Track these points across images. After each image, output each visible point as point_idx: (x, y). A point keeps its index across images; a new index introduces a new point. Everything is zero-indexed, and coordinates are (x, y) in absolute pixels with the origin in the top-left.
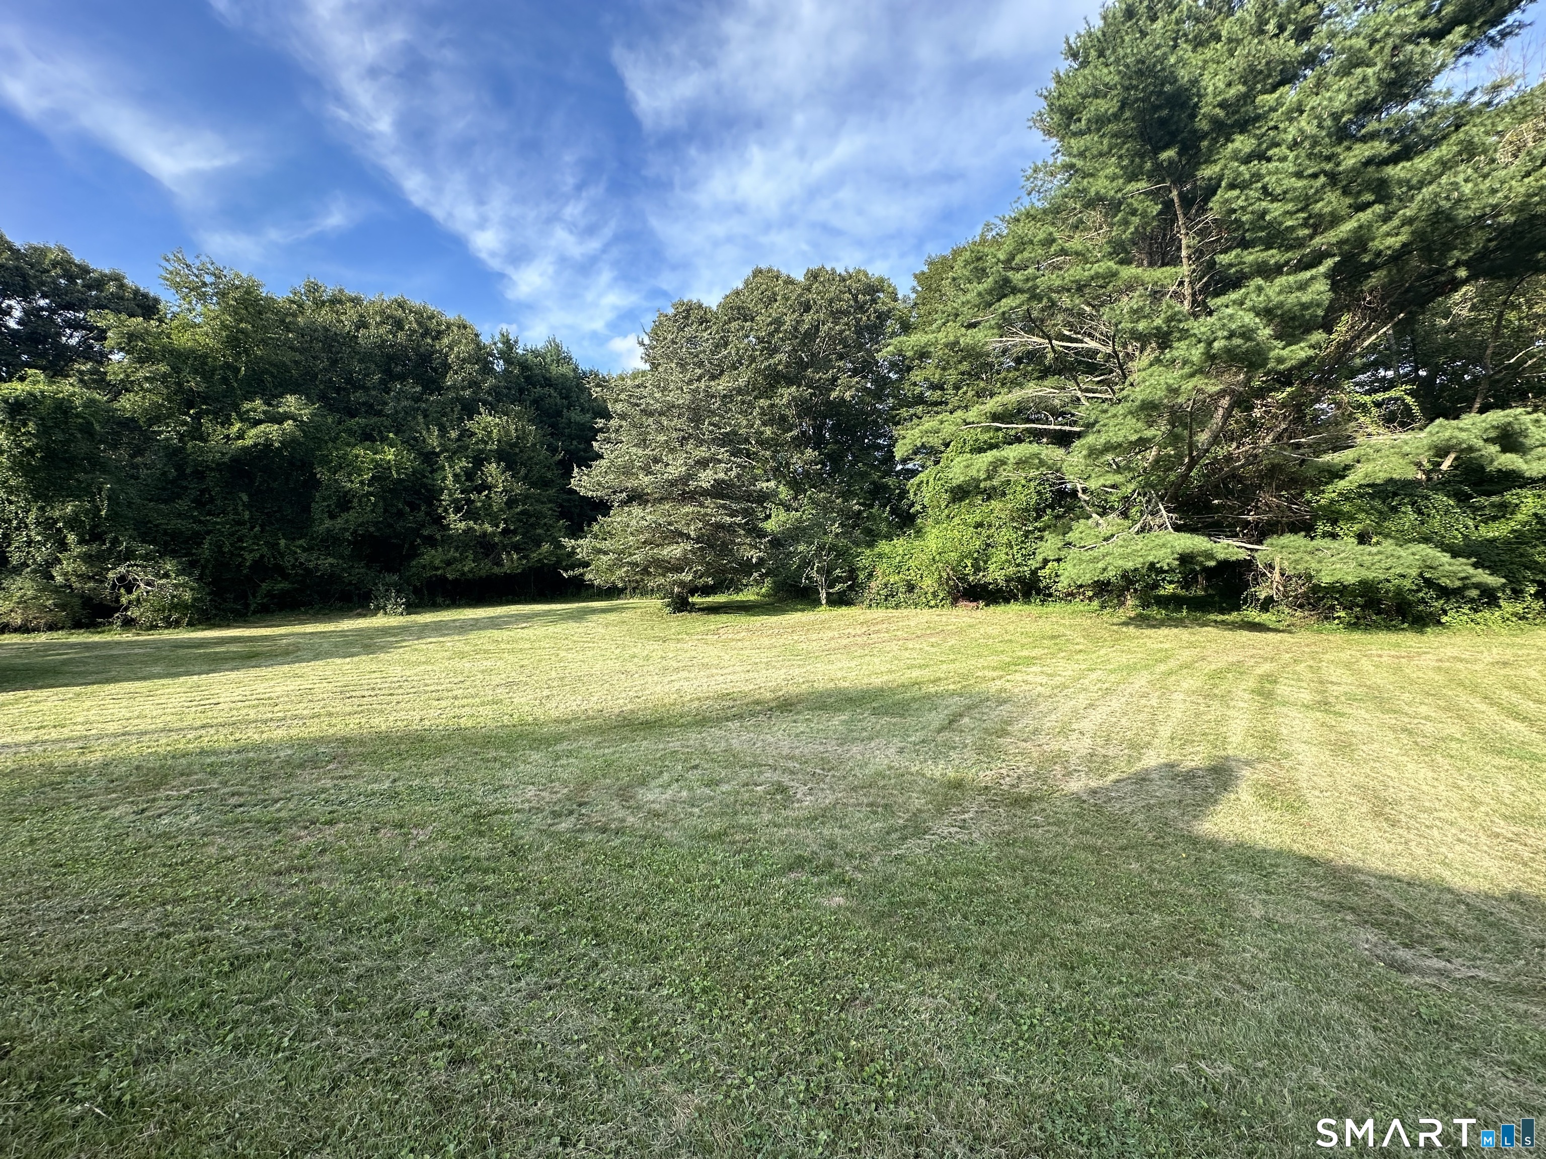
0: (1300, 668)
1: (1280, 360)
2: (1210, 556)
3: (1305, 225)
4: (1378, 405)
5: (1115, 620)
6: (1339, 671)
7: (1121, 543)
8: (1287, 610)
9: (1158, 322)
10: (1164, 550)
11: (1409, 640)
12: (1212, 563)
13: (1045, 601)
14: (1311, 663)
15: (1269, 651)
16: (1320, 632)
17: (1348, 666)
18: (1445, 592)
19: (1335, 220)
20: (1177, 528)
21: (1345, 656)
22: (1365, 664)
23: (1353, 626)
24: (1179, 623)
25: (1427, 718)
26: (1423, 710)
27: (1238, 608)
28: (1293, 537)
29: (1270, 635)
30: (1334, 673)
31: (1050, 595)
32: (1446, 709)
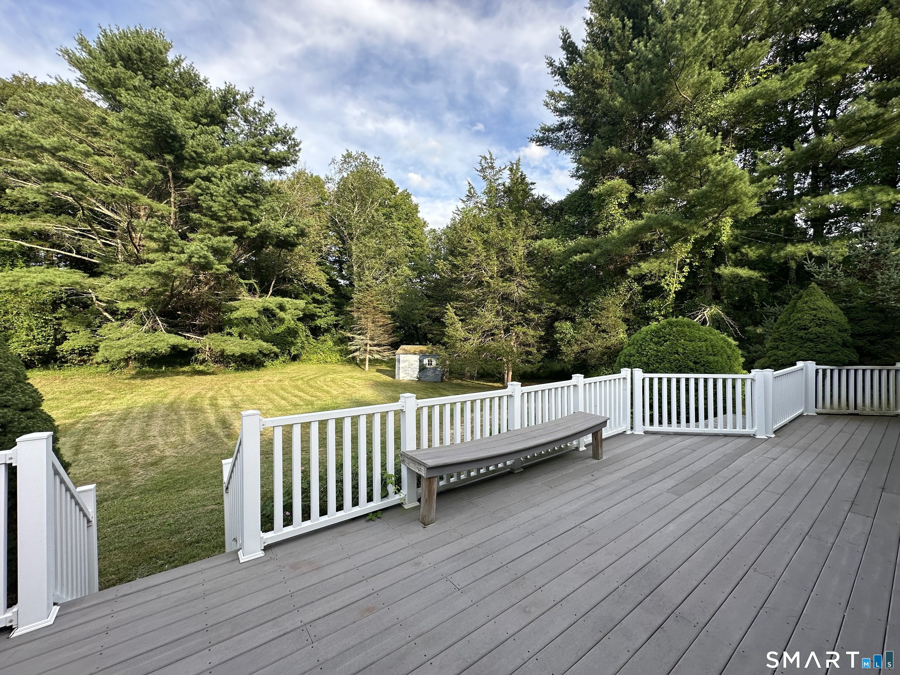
0: (223, 391)
1: (217, 270)
2: (185, 346)
3: (226, 216)
4: (246, 284)
5: (124, 377)
6: (236, 391)
7: (137, 338)
8: (212, 365)
9: (164, 236)
10: (163, 343)
11: (254, 373)
12: (186, 349)
13: (62, 366)
14: (225, 389)
15: (208, 386)
16: (225, 373)
17: (238, 388)
18: (265, 355)
19: (235, 219)
20: (169, 332)
21: (236, 384)
22: (243, 387)
23: (237, 370)
24: (164, 375)
25: (264, 404)
26: (262, 401)
27: (188, 364)
28: (216, 335)
29: (208, 377)
30: (235, 392)
31: (66, 362)
32: (268, 400)
